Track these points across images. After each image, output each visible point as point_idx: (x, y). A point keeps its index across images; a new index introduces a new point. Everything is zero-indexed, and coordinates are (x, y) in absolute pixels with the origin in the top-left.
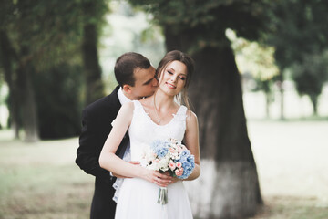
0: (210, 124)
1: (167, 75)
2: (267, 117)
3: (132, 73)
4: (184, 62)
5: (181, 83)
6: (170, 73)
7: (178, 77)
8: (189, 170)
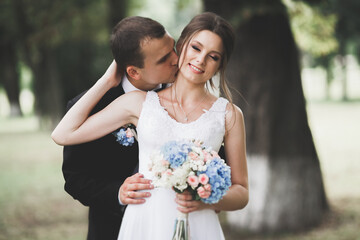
0: (261, 111)
1: (191, 52)
2: (328, 99)
3: (137, 47)
4: (217, 33)
5: (211, 64)
6: (197, 49)
7: (208, 56)
8: (222, 189)
